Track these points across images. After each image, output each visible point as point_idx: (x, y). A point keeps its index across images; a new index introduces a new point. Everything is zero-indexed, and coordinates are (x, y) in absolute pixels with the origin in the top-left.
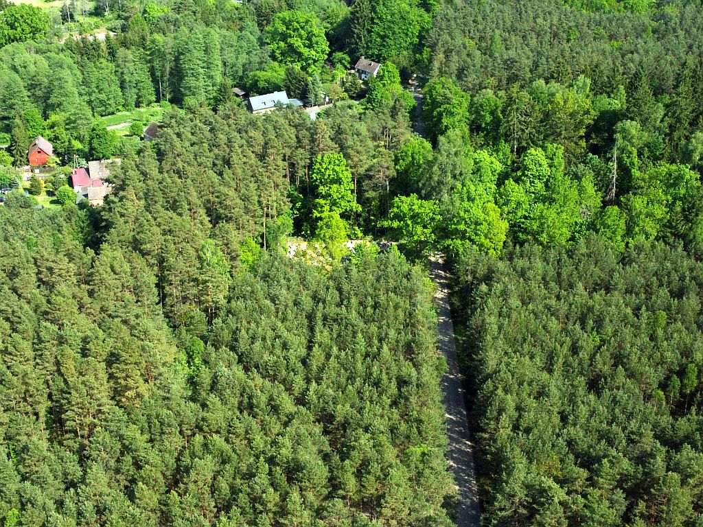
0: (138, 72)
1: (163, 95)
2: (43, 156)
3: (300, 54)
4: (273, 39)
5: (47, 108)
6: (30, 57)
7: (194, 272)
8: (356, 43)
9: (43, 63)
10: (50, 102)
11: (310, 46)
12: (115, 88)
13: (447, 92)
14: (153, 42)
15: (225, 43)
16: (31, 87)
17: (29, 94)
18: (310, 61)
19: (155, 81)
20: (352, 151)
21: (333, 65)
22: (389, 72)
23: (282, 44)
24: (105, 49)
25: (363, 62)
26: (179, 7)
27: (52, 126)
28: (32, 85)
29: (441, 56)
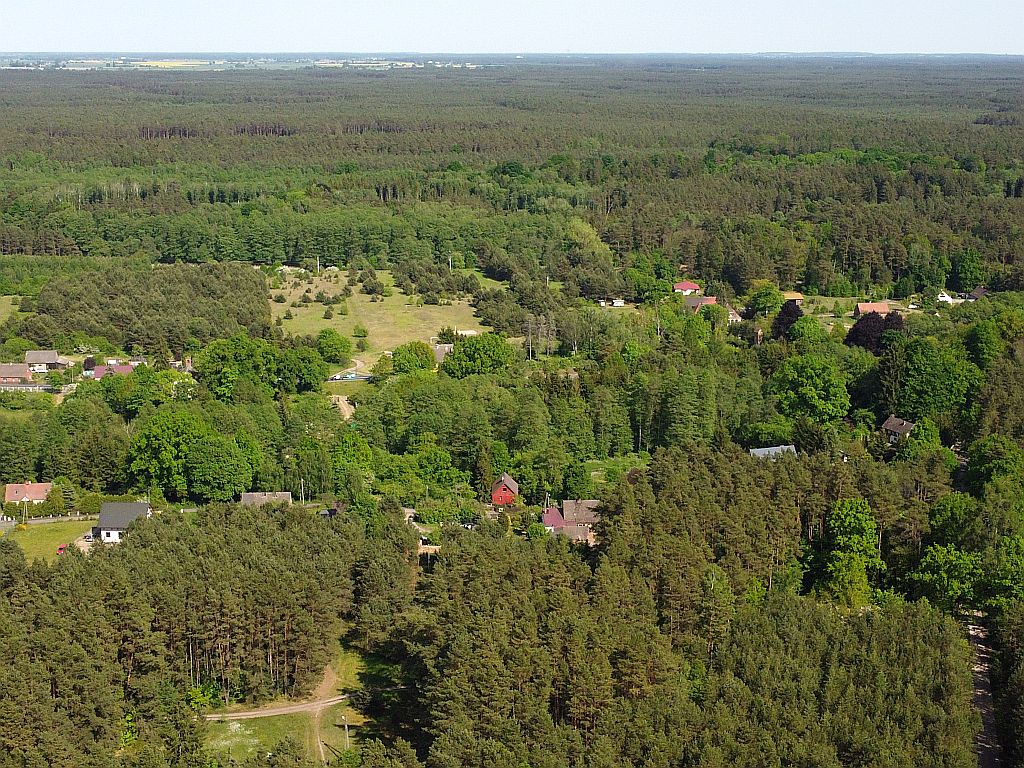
0: (615, 415)
1: (642, 444)
2: (508, 493)
3: (813, 408)
4: (781, 388)
5: (514, 444)
6: (495, 389)
7: (696, 597)
8: (886, 399)
9: (507, 394)
10: (516, 438)
11: (826, 398)
12: (588, 430)
14: (637, 381)
15: (723, 388)
16: (496, 421)
17: (492, 429)
18: (826, 417)
19: (635, 428)
20: (879, 499)
21: (854, 423)
22: (925, 429)
23: (791, 394)
24: (577, 388)
25: (893, 421)
26: (666, 347)
27: (518, 465)
28: (496, 419)
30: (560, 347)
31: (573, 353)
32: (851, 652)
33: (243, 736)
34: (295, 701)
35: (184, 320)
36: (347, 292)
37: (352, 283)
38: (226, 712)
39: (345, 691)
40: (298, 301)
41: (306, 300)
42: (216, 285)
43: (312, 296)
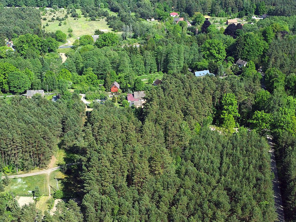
0: (151, 60)
1: (160, 69)
2: (116, 89)
3: (214, 56)
4: (204, 50)
5: (118, 71)
6: (112, 52)
7: (178, 132)
8: (238, 53)
9: (116, 54)
10: (119, 69)
11: (219, 54)
12: (142, 65)
13: (276, 73)
14: (158, 49)
15: (186, 51)
16: (112, 63)
17: (111, 66)
18: (219, 59)
19: (158, 64)
20: (238, 93)
21: (227, 61)
22: (251, 65)
23: (208, 52)
24: (139, 51)
25: (240, 61)
26: (168, 36)
27: (119, 78)
28: (113, 62)
29: (273, 60)
30: (134, 35)
31: (138, 37)
32: (230, 151)
33: (22, 184)
34: (41, 169)
35: (12, 27)
36: (66, 17)
37: (68, 13)
38: (17, 174)
39: (59, 165)
40: (50, 20)
41: (53, 19)
42: (24, 15)
43: (55, 18)
